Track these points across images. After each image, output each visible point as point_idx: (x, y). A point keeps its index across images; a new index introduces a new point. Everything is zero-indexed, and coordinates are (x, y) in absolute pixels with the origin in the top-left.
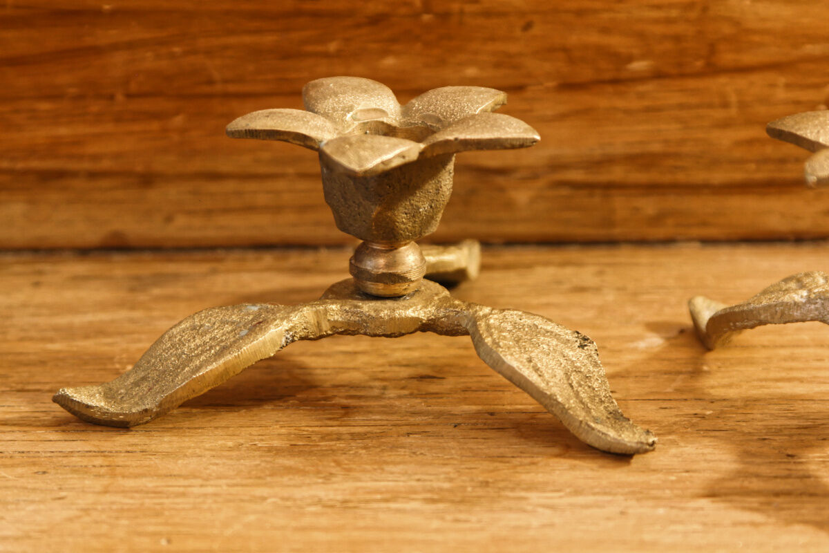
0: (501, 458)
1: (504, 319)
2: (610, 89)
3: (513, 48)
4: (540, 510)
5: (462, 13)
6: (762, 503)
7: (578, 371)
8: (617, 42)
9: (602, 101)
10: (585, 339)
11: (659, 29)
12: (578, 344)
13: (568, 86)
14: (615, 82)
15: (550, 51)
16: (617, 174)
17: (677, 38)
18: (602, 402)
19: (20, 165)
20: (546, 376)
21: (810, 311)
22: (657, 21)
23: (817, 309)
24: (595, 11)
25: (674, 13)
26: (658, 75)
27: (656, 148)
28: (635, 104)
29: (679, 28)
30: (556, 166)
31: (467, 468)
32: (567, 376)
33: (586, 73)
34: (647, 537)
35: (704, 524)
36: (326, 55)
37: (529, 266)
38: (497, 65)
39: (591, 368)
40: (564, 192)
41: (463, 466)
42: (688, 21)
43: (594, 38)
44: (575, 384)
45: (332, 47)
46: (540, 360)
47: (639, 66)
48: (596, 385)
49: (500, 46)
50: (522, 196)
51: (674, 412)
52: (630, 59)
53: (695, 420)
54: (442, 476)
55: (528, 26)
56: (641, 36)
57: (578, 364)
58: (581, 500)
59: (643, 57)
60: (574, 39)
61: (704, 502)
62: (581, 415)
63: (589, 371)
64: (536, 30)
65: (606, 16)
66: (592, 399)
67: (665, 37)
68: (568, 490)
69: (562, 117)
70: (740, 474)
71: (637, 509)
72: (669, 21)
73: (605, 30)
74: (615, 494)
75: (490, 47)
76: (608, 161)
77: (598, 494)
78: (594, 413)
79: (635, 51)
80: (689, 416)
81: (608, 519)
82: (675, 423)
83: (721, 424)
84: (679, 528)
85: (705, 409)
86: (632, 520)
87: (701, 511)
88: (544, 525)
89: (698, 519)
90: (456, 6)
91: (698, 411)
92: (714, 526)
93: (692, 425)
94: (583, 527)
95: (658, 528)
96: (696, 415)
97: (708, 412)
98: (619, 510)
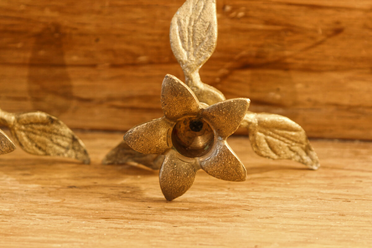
2: (131, 68)
3: (91, 49)
4: (37, 219)
5: (71, 33)
8: (134, 49)
9: (128, 72)
11: (150, 44)
13: (114, 66)
14: (133, 65)
15: (107, 51)
16: (135, 103)
17: (158, 48)
22: (149, 41)
24: (125, 35)
25: (156, 37)
26: (150, 63)
27: (150, 93)
28: (142, 74)
29: (159, 44)
30: (110, 99)
31: (20, 205)
33: (121, 61)
34: (71, 230)
36: (17, 49)
38: (86, 56)
40: (113, 110)
41: (19, 204)
42: (162, 41)
43: (124, 46)
45: (19, 45)
47: (143, 59)
49: (87, 48)
51: (116, 191)
52: (138, 56)
53: (121, 194)
54: (8, 207)
55: (97, 40)
58: (56, 217)
59: (144, 55)
60: (116, 46)
64: (100, 42)
65: (128, 37)
67: (153, 47)
68: (53, 214)
69: (112, 78)
71: (75, 221)
72: (154, 41)
73: (129, 43)
74: (70, 216)
75: (83, 48)
76: (130, 98)
77: (64, 216)
79: (141, 52)
80: (120, 192)
81: (61, 224)
82: (112, 195)
83: (130, 196)
84: (86, 228)
85: (128, 190)
86: (70, 224)
87: (99, 223)
88: (35, 224)
89: (96, 226)
90: (68, 31)
91: (125, 191)
92: (100, 228)
93: (119, 195)
94: (49, 226)
95: (78, 228)
96: (123, 192)
97: (128, 191)
98: (68, 221)
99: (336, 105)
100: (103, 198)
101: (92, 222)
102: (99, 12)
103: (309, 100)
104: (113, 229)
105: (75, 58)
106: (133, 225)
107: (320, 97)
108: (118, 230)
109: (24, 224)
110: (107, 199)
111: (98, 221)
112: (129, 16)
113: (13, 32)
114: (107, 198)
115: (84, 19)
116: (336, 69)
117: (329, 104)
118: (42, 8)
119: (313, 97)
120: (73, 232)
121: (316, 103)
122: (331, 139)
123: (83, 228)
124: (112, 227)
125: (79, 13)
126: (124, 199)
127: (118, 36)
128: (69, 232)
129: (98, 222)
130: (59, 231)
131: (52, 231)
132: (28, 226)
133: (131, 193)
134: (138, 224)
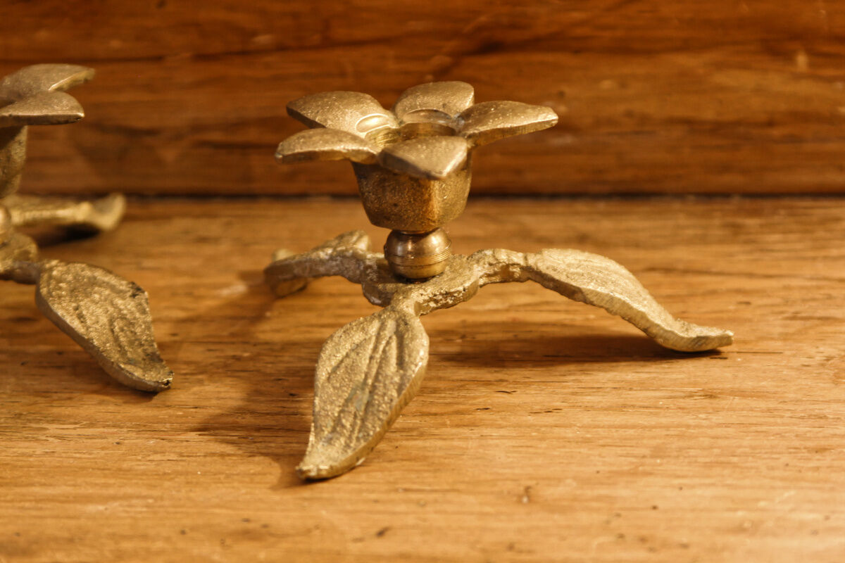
0: (45, 394)
1: (68, 272)
2: (239, 60)
3: (150, 23)
4: (51, 439)
6: (240, 437)
7: (123, 318)
8: (241, 18)
9: (233, 70)
10: (139, 289)
11: (277, 7)
12: (130, 293)
13: (202, 57)
14: (244, 53)
15: (184, 26)
16: (252, 135)
17: (295, 15)
18: (141, 345)
20: (89, 322)
21: (332, 267)
23: (337, 265)
26: (281, 48)
28: (263, 73)
29: (297, 6)
31: (11, 402)
32: (111, 322)
33: (217, 46)
34: (125, 465)
35: (181, 455)
37: (167, 218)
38: (138, 38)
39: (138, 315)
41: (9, 400)
43: (221, 15)
44: (117, 329)
46: (88, 309)
47: (263, 39)
48: (138, 330)
49: (140, 22)
50: (169, 155)
51: (218, 354)
52: (255, 33)
53: (230, 362)
55: (162, 4)
57: (125, 312)
58: (90, 431)
59: (266, 31)
60: (204, 16)
61: (193, 435)
62: (115, 356)
63: (135, 318)
64: (169, 8)
66: (131, 343)
67: (284, 14)
68: (85, 423)
69: (200, 84)
70: (240, 411)
71: (133, 440)
73: (231, 8)
74: (122, 427)
75: (130, 22)
76: (241, 124)
77: (108, 426)
78: (129, 355)
79: (258, 27)
80: (227, 357)
81: (103, 449)
82: (211, 364)
83: (250, 365)
84: (158, 457)
85: (246, 351)
86: (123, 450)
87: (185, 443)
88: (47, 452)
89: (177, 450)
91: (238, 353)
92: (188, 456)
93: (226, 366)
94: (78, 455)
95: (139, 458)
96: (234, 357)
97: (246, 355)
98: (118, 441)
99: (688, 122)
100: (192, 374)
101: (170, 441)
103: (629, 114)
104: (215, 458)
105: (115, 44)
106: (259, 445)
107: (652, 107)
108: (227, 458)
109: (23, 455)
110: (200, 377)
111: (182, 437)
114: (201, 373)
116: (685, 47)
117: (672, 122)
119: (638, 107)
120: (129, 470)
121: (644, 119)
122: (680, 195)
123: (151, 458)
124: (213, 451)
126: (237, 374)
128: (120, 470)
129: (182, 441)
130: (99, 469)
131: (83, 468)
132: (31, 459)
133: (251, 359)
134: (270, 442)
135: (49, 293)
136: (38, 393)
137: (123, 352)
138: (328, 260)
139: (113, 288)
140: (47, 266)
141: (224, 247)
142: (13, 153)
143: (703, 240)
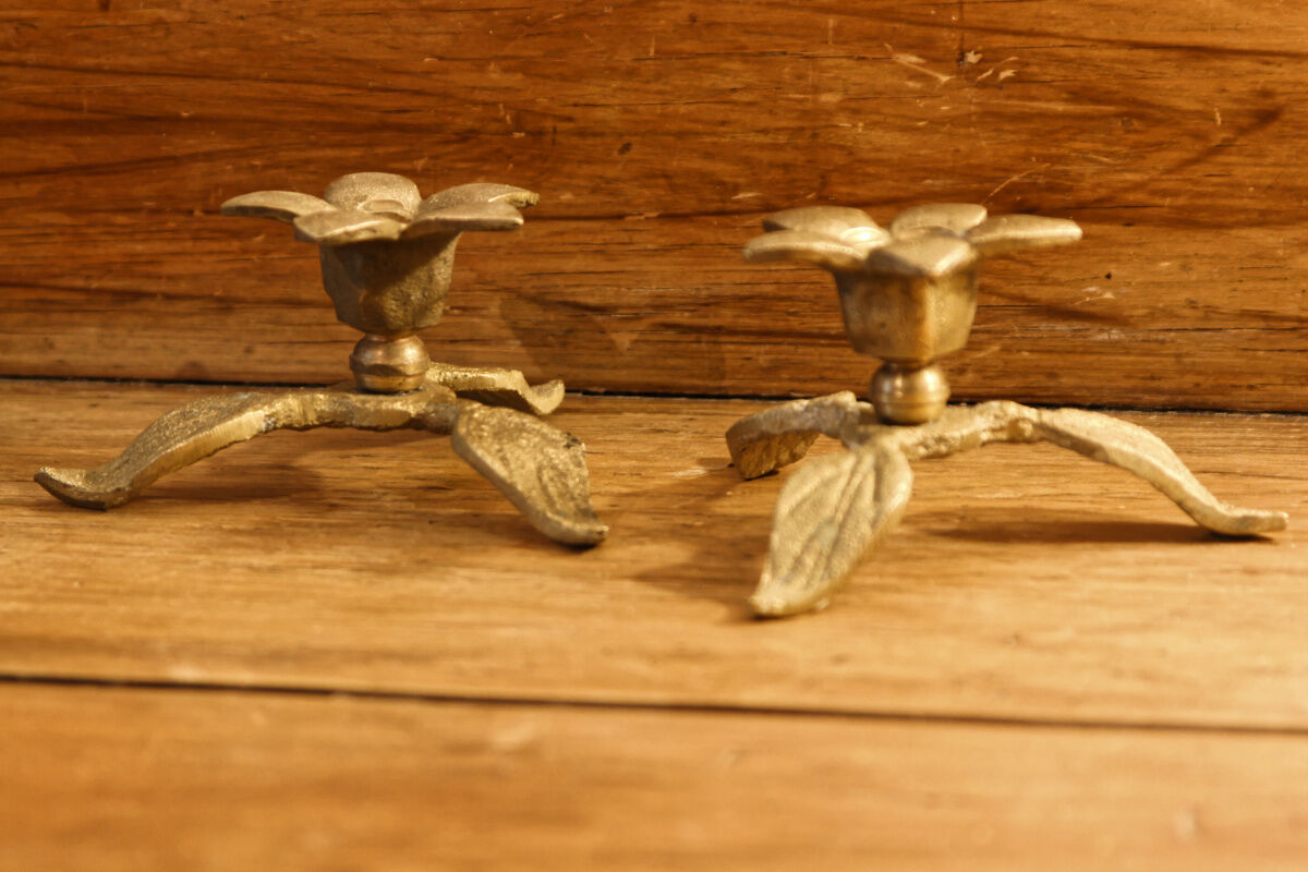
1: (492, 415)
2: (715, 221)
3: (611, 172)
4: (461, 580)
5: (555, 130)
6: (684, 586)
7: (554, 467)
8: (720, 168)
9: (708, 234)
10: (575, 440)
11: (765, 156)
12: (565, 443)
13: (669, 217)
14: (720, 213)
15: (649, 177)
16: (726, 317)
17: (786, 167)
18: (573, 499)
19: (95, 285)
20: (513, 466)
22: (762, 147)
23: (813, 418)
24: (697, 134)
25: (782, 139)
27: (768, 289)
29: (787, 156)
30: (659, 305)
32: (540, 469)
33: (689, 203)
34: (545, 602)
38: (594, 191)
39: (571, 467)
42: (796, 148)
43: (697, 164)
44: (545, 478)
46: (512, 453)
47: (745, 197)
48: (571, 483)
49: (598, 169)
51: (665, 522)
52: (736, 189)
53: (678, 528)
54: (385, 555)
55: (626, 148)
56: (747, 161)
57: (556, 462)
58: (507, 576)
59: (749, 187)
60: (675, 164)
61: (628, 585)
62: (541, 505)
63: (568, 470)
64: (634, 153)
65: (708, 139)
66: (561, 495)
67: (772, 165)
68: (500, 569)
69: (665, 250)
71: (555, 583)
72: (776, 147)
73: (708, 155)
74: (544, 574)
75: (586, 169)
77: (527, 572)
78: (558, 506)
79: (741, 180)
80: (675, 525)
82: (656, 530)
83: (702, 532)
86: (545, 590)
88: (454, 590)
89: (609, 592)
90: (549, 124)
91: (689, 522)
93: (673, 532)
95: (563, 597)
96: (684, 526)
97: (699, 523)
98: (539, 583)
99: (1264, 316)
101: (600, 585)
102: (631, 73)
103: (1192, 304)
104: (653, 601)
105: (567, 197)
106: (705, 592)
107: (1220, 297)
108: (664, 600)
110: (641, 539)
111: (614, 583)
112: (710, 81)
113: (402, 128)
114: (643, 536)
115: (592, 90)
116: (1263, 220)
117: (1245, 315)
118: (480, 65)
119: (1204, 296)
120: (549, 606)
121: (1210, 311)
122: (1253, 411)
124: (649, 595)
125: (579, 76)
127: (681, 135)
128: (539, 605)
129: (613, 586)
130: (512, 603)
131: (495, 602)
132: (434, 594)
133: (703, 527)
134: (718, 590)
135: (469, 433)
136: (446, 545)
137: (550, 501)
138: (802, 413)
139: (544, 436)
140: (468, 408)
141: (682, 438)
142: (436, 272)
143: (1274, 450)
